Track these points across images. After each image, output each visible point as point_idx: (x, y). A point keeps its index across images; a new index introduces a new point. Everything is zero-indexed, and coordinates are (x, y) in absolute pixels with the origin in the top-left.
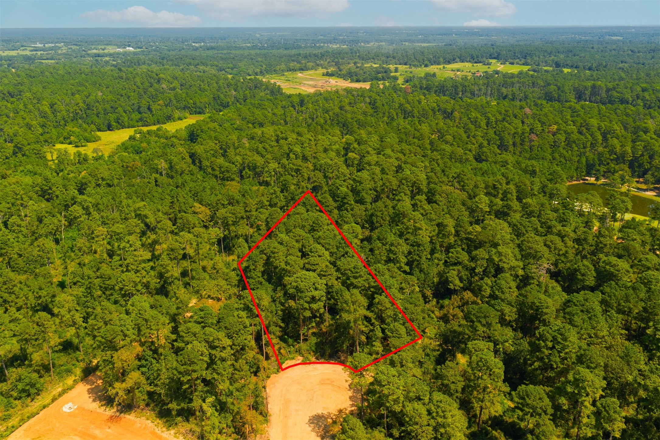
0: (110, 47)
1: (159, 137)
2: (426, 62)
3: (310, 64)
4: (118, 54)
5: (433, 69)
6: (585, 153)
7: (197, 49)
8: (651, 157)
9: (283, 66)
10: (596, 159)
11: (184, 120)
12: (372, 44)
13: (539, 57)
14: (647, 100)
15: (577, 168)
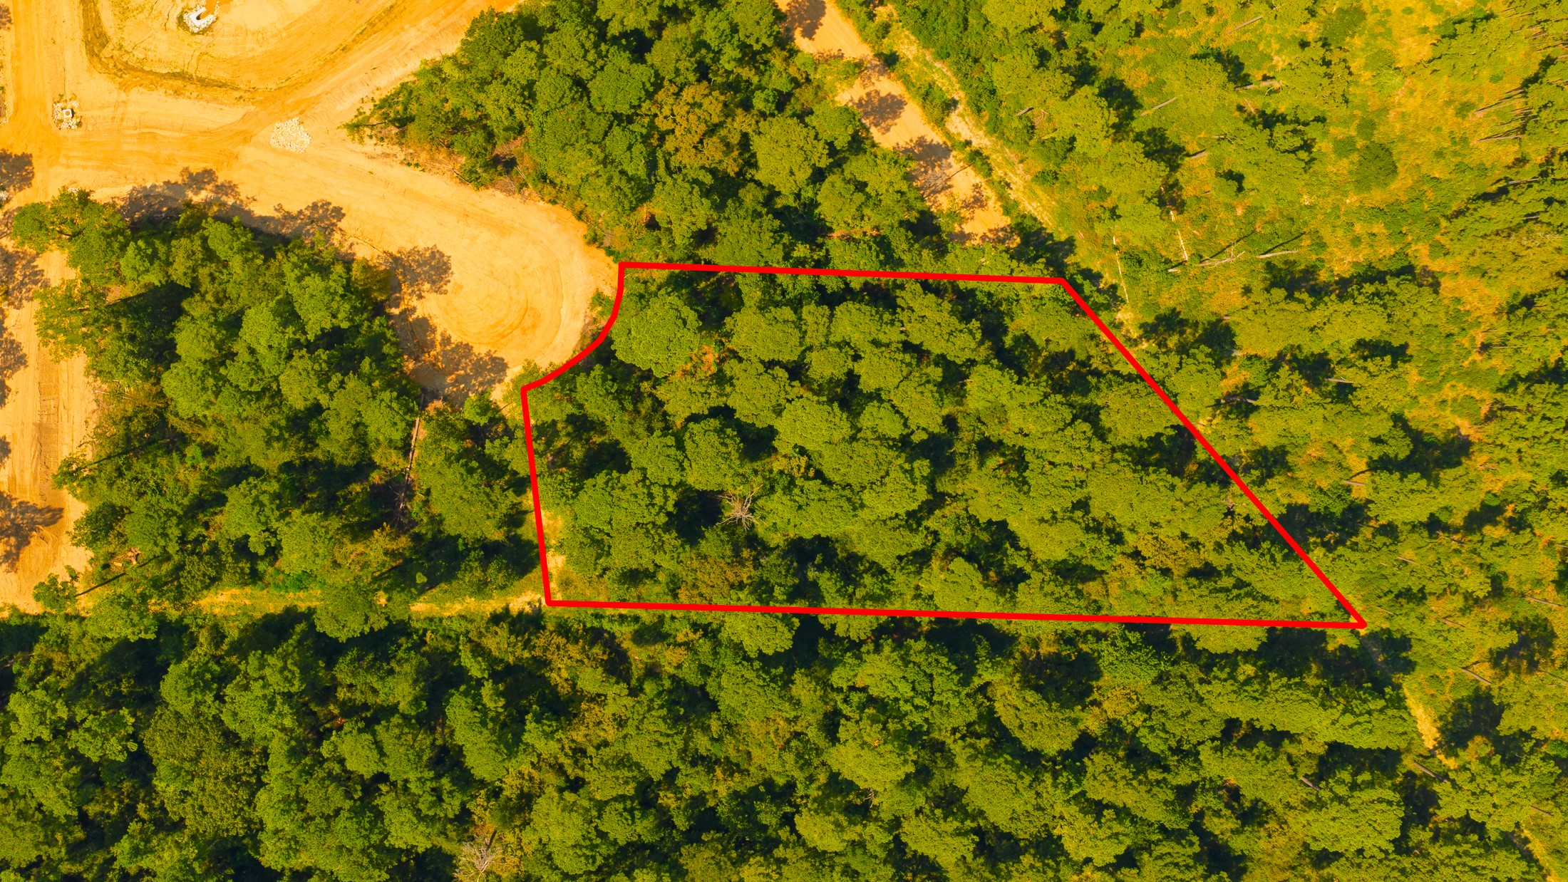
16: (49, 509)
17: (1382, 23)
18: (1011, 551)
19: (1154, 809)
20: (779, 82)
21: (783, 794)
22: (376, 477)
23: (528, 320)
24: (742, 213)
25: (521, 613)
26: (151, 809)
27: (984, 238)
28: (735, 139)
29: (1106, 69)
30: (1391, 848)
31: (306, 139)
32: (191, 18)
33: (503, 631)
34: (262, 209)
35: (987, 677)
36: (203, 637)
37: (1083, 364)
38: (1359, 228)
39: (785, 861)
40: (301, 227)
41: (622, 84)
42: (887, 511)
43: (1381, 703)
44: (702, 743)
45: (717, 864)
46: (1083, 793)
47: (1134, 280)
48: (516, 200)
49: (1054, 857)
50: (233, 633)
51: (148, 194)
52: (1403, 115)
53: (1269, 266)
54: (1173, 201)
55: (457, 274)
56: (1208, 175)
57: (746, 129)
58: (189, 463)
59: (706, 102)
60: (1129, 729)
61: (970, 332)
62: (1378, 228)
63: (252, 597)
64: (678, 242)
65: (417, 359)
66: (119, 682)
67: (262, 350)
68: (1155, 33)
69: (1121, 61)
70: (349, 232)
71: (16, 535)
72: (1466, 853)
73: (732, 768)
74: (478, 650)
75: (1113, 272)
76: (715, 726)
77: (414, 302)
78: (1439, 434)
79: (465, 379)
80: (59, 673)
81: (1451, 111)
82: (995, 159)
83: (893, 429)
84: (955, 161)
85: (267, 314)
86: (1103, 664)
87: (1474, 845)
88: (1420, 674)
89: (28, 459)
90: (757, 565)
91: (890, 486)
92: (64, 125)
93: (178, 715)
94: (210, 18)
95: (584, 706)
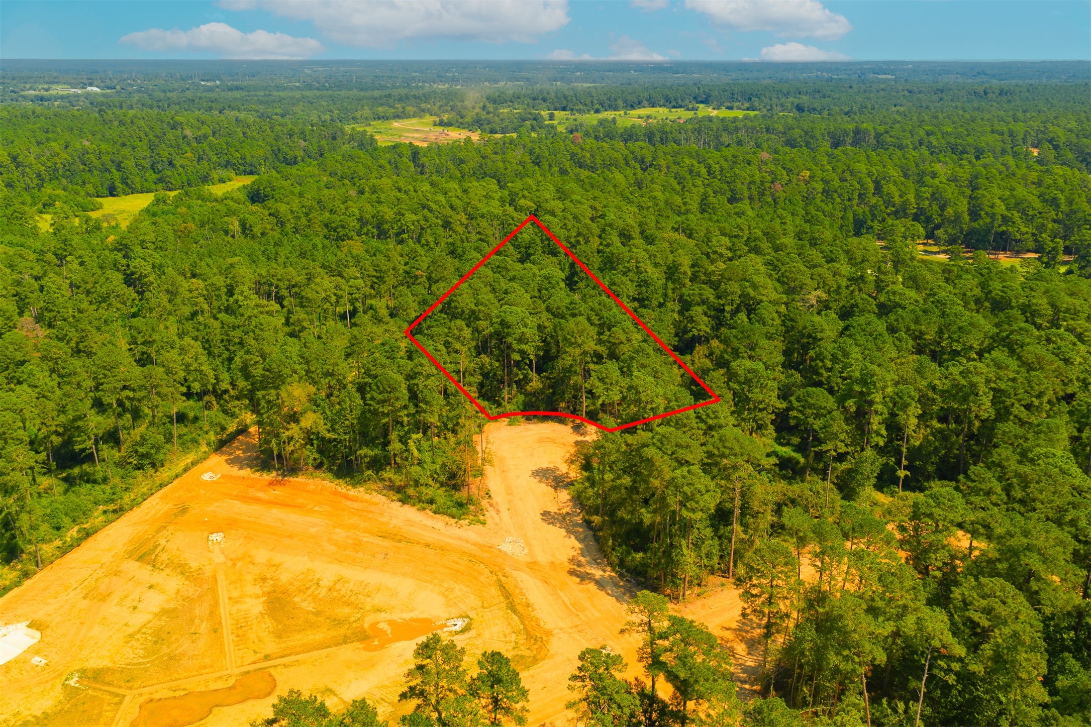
0: (59, 87)
1: (202, 200)
2: (597, 106)
3: (410, 109)
4: (77, 96)
5: (609, 115)
6: (851, 207)
7: (211, 89)
8: (942, 208)
9: (367, 112)
10: (867, 213)
11: (228, 183)
12: (502, 83)
13: (771, 99)
14: (935, 147)
15: (842, 226)
34: (574, 545)
40: (572, 524)
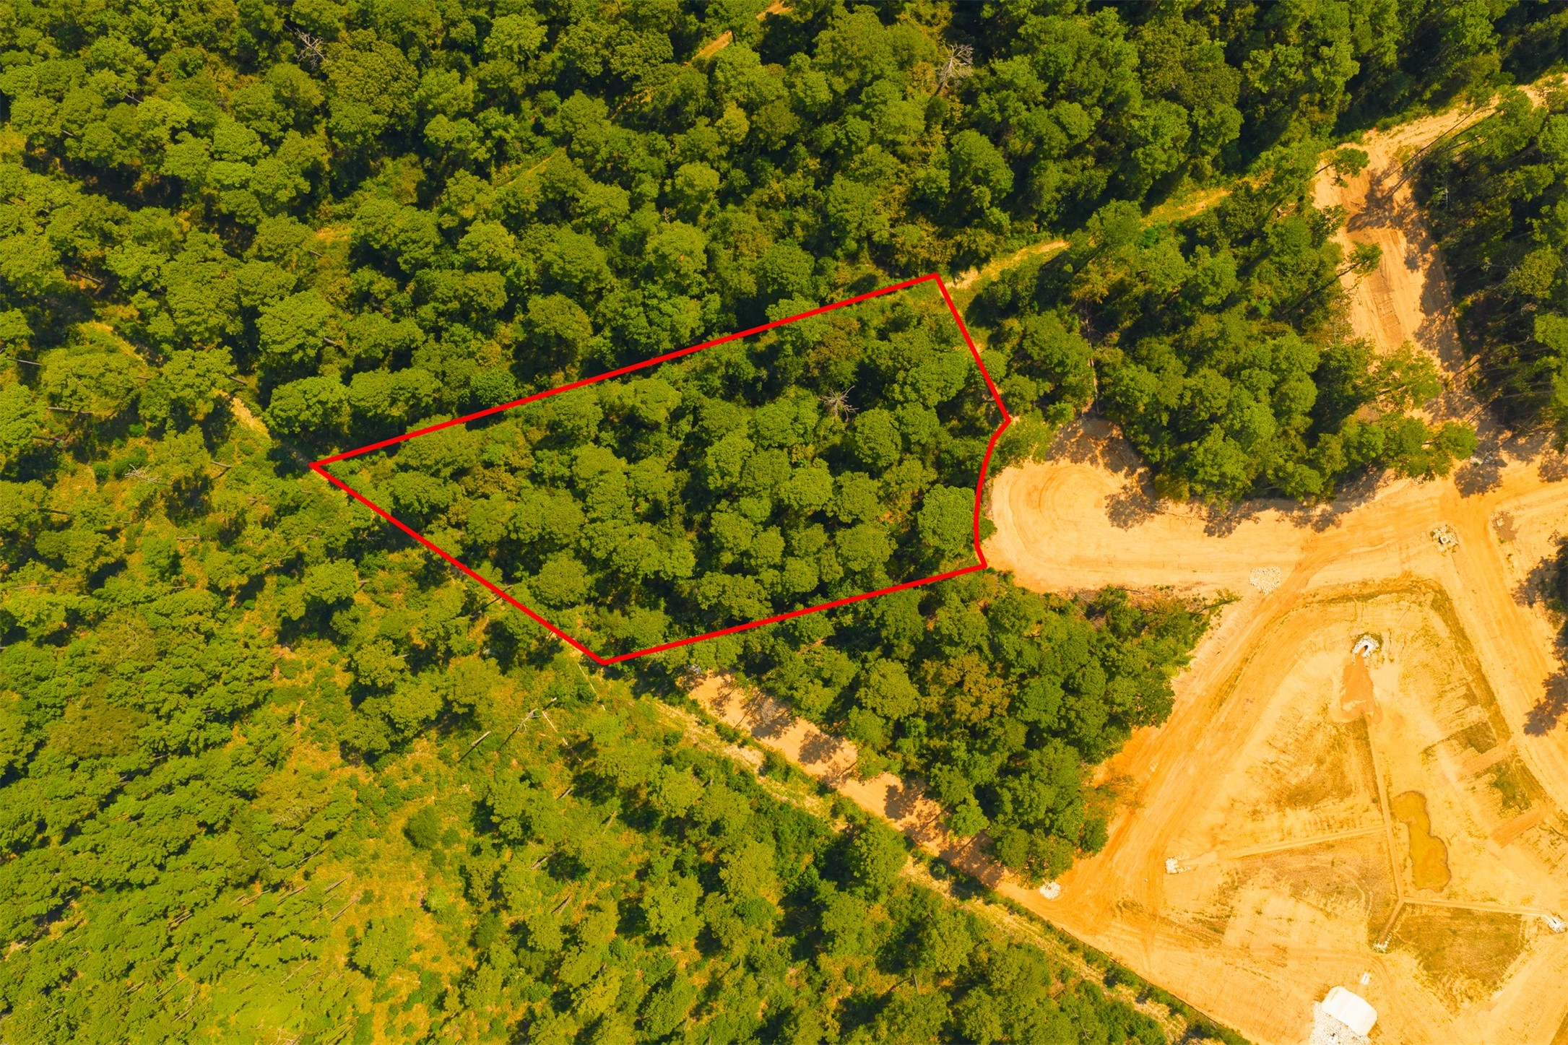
16: (1360, 228)
17: (455, 942)
18: (613, 442)
19: (446, 281)
20: (907, 744)
21: (728, 196)
22: (1115, 337)
23: (1036, 499)
24: (908, 633)
25: (967, 269)
26: (1209, 23)
27: (705, 677)
28: (933, 689)
29: (656, 839)
30: (261, 309)
31: (1253, 581)
32: (1372, 645)
33: (982, 249)
34: (1270, 515)
35: (598, 339)
36: (1209, 169)
37: (601, 604)
38: (418, 779)
39: (720, 144)
40: (1234, 512)
41: (1043, 701)
42: (729, 438)
43: (302, 418)
44: (803, 215)
45: (773, 124)
46: (502, 273)
47: (579, 682)
48: (1076, 587)
49: (510, 216)
50: (1186, 179)
51: (1361, 497)
52: (412, 877)
53: (478, 728)
54: (569, 753)
55: (1102, 515)
56: (549, 782)
57: (928, 700)
58: (1266, 299)
59: (970, 709)
60: (479, 335)
61: (707, 599)
62: (403, 785)
63: (1179, 213)
64: (954, 595)
65: (1111, 439)
66: (1266, 111)
67: (1253, 403)
68: (625, 878)
69: (645, 847)
70: (1196, 520)
71: (1378, 201)
72: (199, 324)
73: (773, 203)
74: (997, 229)
75: (597, 682)
76: (799, 232)
77: (1128, 482)
78: (305, 641)
79: (1068, 436)
80: (1312, 104)
81: (377, 893)
82: (716, 741)
83: (746, 503)
84: (747, 729)
85: (1262, 432)
86: (512, 379)
87: (195, 332)
88: (261, 453)
89: (1390, 263)
90: (806, 367)
91: (737, 458)
92: (1444, 529)
93: (1222, 100)
94: (1357, 650)
95: (903, 213)
